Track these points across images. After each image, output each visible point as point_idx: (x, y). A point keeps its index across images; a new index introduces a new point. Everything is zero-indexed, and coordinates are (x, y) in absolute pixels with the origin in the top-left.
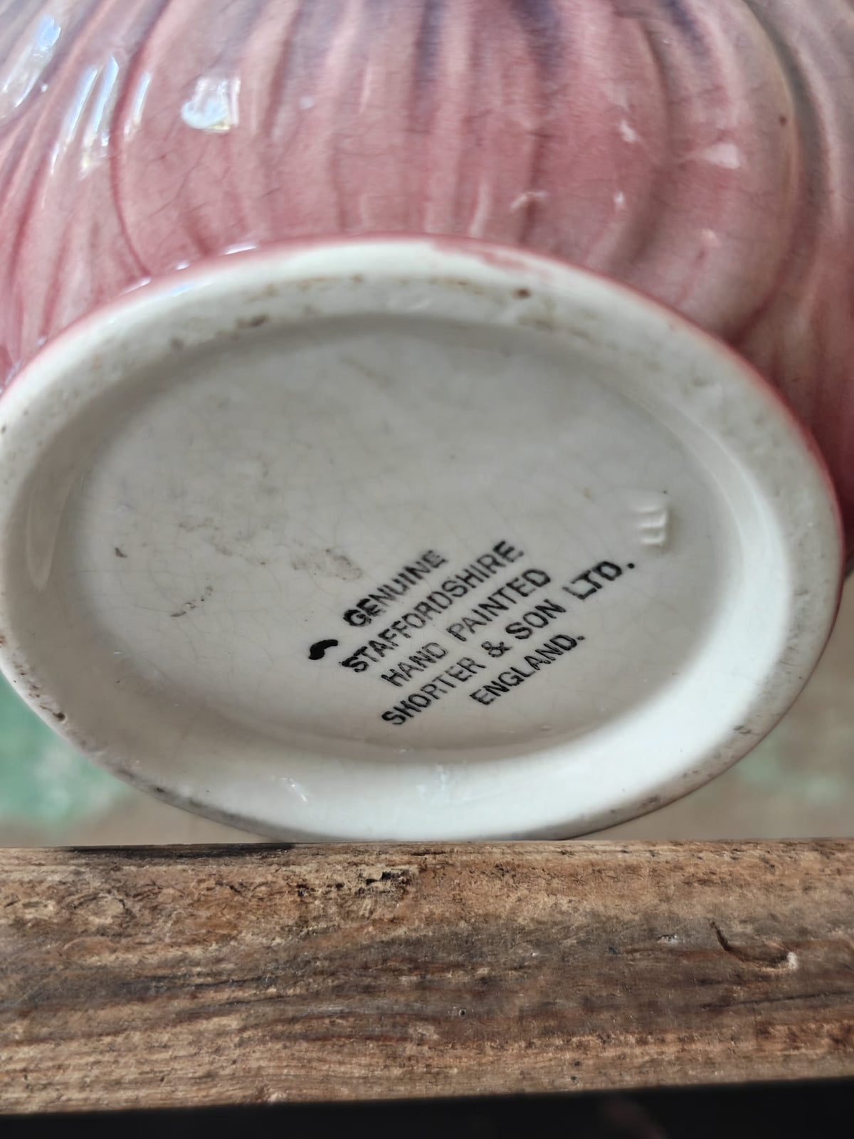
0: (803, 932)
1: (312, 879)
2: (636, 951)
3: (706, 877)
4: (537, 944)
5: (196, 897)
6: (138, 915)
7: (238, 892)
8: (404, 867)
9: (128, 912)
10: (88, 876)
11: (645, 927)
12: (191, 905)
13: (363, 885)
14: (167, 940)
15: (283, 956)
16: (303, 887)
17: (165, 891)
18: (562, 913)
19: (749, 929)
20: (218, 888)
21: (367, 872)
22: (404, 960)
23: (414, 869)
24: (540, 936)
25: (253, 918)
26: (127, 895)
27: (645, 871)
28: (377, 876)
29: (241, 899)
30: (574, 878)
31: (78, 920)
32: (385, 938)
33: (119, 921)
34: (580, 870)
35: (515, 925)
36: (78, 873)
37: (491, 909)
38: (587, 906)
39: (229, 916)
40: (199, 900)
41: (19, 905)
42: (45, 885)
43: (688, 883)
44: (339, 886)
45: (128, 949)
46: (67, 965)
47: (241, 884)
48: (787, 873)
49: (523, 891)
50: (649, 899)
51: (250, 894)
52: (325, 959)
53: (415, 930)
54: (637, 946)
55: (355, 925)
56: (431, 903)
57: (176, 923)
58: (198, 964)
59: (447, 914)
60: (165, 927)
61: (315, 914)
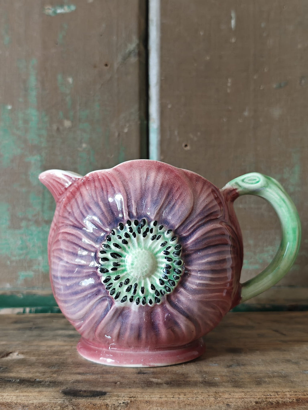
1: (109, 403)
3: (189, 404)
5: (86, 406)
7: (95, 406)
8: (127, 401)
9: (73, 409)
10: (66, 402)
12: (85, 408)
13: (119, 405)
16: (107, 405)
17: (80, 405)
20: (91, 404)
21: (120, 402)
23: (129, 401)
26: (73, 405)
27: (177, 402)
28: (122, 403)
30: (162, 404)
34: (163, 402)
36: (64, 401)
39: (93, 409)
41: (53, 407)
42: (58, 403)
43: (186, 405)
44: (114, 405)
47: (95, 404)
48: (207, 403)
49: (151, 406)
50: (177, 408)
51: (97, 406)
56: (132, 408)
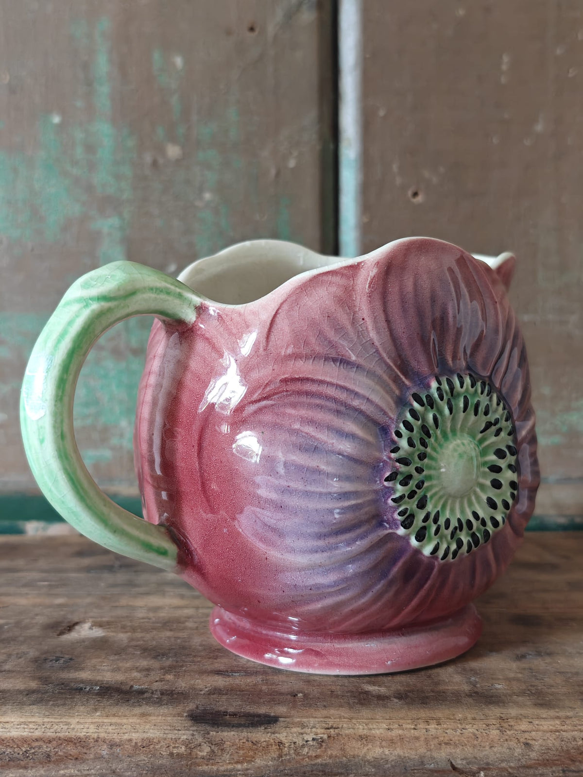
0: (488, 764)
1: (284, 740)
2: (415, 769)
3: (448, 742)
4: (374, 767)
5: (238, 746)
6: (216, 752)
7: (256, 744)
8: (322, 735)
9: (213, 751)
10: (197, 737)
11: (420, 761)
12: (237, 749)
13: (304, 743)
14: (228, 762)
15: (272, 769)
16: (280, 743)
17: (227, 743)
18: (385, 755)
19: (464, 762)
20: (247, 742)
21: (306, 737)
22: (320, 771)
23: (325, 737)
24: (376, 763)
25: (260, 754)
26: (212, 744)
27: (422, 739)
28: (310, 739)
29: (256, 747)
30: (392, 742)
31: (193, 753)
32: (313, 763)
33: (209, 754)
34: (394, 738)
35: (366, 759)
36: (193, 735)
37: (356, 753)
38: (396, 752)
39: (251, 753)
40: (239, 747)
41: (171, 748)
42: (181, 740)
43: (440, 744)
44: (295, 743)
45: (212, 765)
46: (190, 770)
47: (256, 741)
48: (483, 740)
49: (370, 746)
50: (422, 750)
51: (260, 745)
52: (289, 770)
53: (325, 760)
54: (416, 768)
55: (301, 757)
56: (332, 750)
57: (231, 755)
58: (239, 771)
59: (338, 755)
60: (226, 757)
61: (285, 753)
